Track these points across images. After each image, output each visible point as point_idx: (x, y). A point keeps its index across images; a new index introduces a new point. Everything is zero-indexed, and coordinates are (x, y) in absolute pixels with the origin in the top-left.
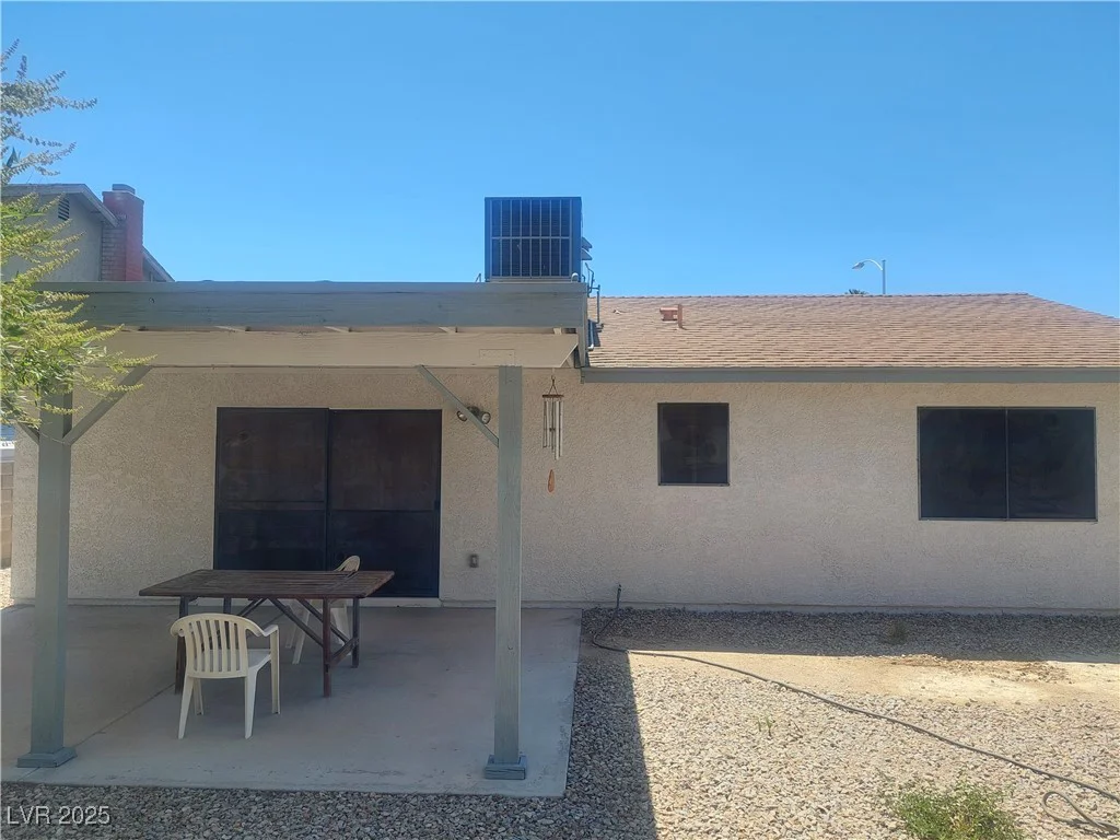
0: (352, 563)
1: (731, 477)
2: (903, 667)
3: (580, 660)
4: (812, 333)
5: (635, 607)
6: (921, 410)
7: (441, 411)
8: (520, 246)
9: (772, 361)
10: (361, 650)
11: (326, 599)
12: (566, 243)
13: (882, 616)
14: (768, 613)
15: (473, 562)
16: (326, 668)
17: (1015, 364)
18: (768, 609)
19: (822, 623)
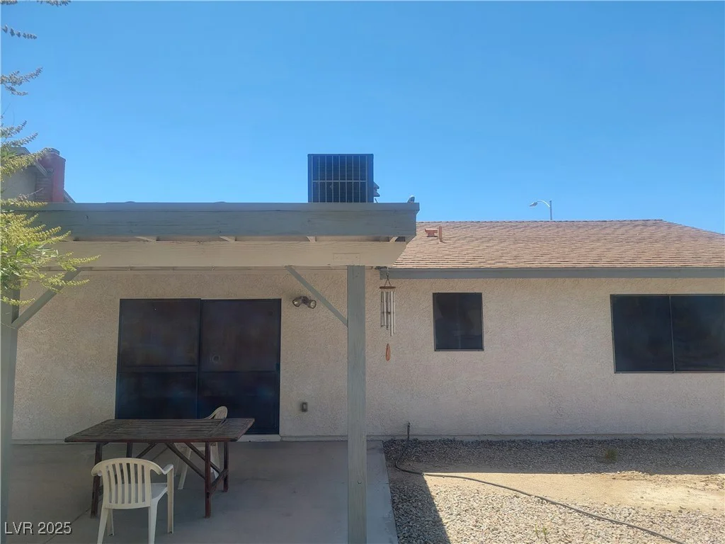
0: (221, 412)
1: (485, 344)
2: (621, 482)
3: (391, 481)
4: (531, 245)
5: (420, 439)
6: (613, 297)
7: (281, 300)
8: (332, 187)
9: (511, 264)
10: (229, 479)
11: (207, 442)
12: (363, 185)
13: (592, 442)
14: (514, 441)
15: (304, 408)
16: (208, 495)
17: (676, 265)
18: (513, 439)
19: (553, 448)
